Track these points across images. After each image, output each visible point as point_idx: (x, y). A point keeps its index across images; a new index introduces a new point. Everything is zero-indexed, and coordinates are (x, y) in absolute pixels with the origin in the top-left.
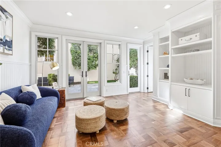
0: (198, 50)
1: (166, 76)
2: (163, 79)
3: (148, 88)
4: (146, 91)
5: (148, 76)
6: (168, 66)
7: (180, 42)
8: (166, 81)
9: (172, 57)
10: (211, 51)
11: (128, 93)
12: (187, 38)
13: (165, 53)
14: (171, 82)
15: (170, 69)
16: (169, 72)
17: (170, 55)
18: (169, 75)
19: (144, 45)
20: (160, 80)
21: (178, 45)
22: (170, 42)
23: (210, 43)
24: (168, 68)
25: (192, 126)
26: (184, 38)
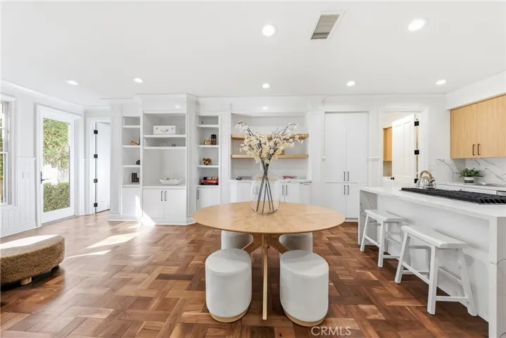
0: (175, 145)
1: (135, 179)
2: (130, 184)
3: (96, 205)
4: (92, 210)
5: (96, 181)
6: (138, 163)
7: (155, 131)
8: (135, 185)
9: (145, 150)
10: (185, 148)
11: (39, 226)
12: (164, 128)
13: (133, 143)
14: (143, 185)
15: (141, 166)
16: (139, 172)
17: (141, 146)
18: (141, 176)
19: (87, 119)
20: (125, 186)
21: (153, 134)
22: (141, 127)
23: (184, 139)
24: (137, 166)
25: (168, 232)
26: (160, 127)
